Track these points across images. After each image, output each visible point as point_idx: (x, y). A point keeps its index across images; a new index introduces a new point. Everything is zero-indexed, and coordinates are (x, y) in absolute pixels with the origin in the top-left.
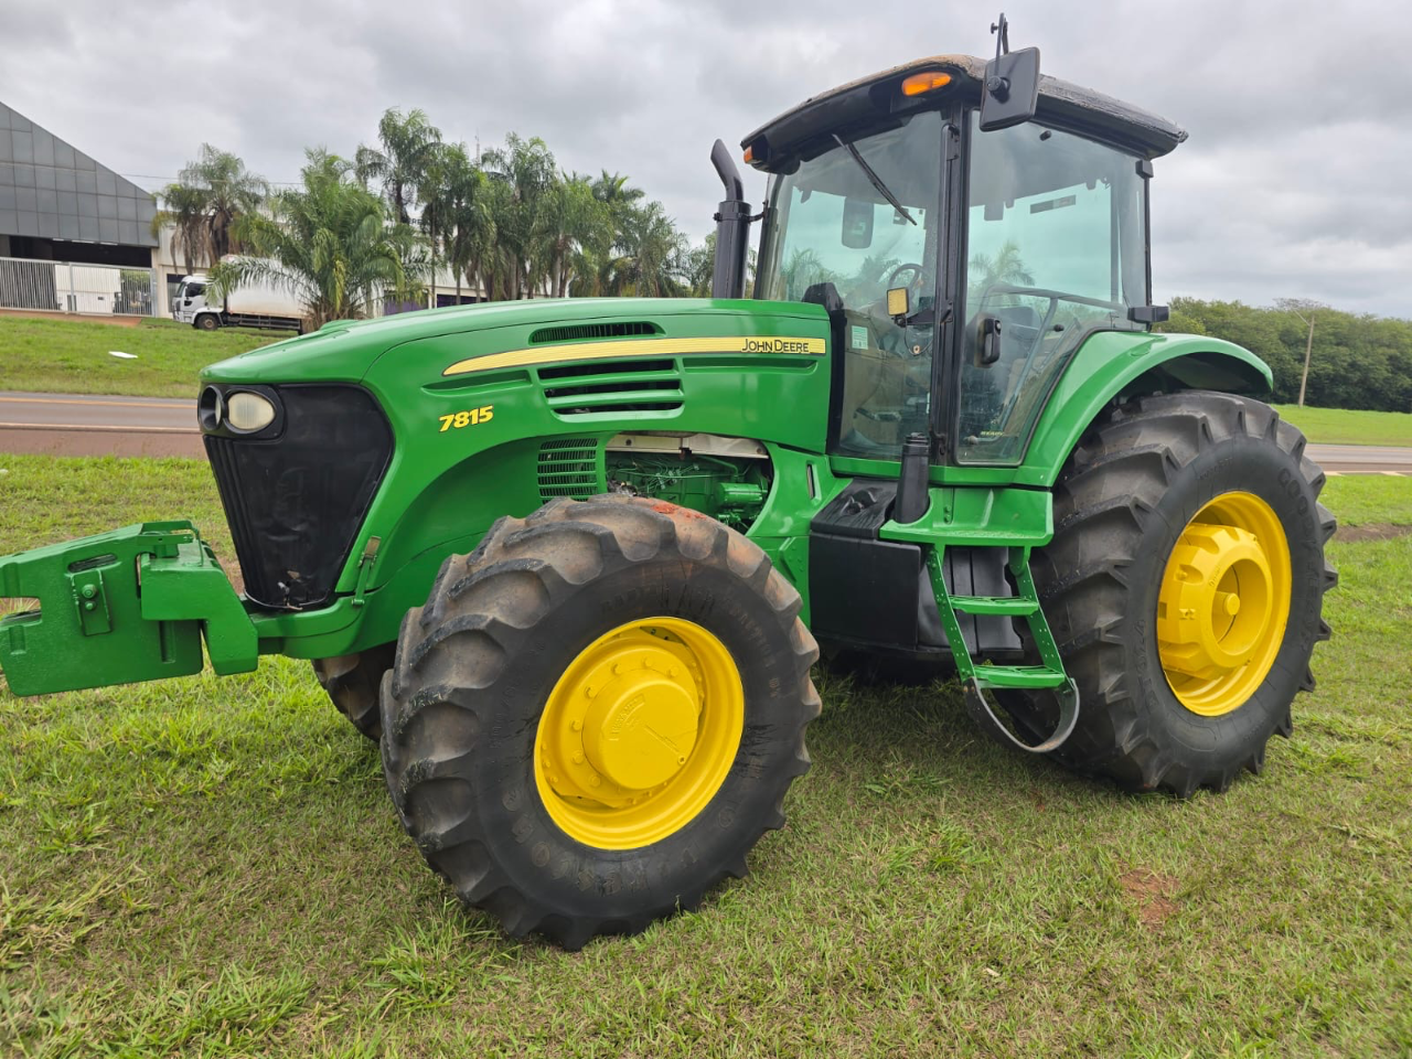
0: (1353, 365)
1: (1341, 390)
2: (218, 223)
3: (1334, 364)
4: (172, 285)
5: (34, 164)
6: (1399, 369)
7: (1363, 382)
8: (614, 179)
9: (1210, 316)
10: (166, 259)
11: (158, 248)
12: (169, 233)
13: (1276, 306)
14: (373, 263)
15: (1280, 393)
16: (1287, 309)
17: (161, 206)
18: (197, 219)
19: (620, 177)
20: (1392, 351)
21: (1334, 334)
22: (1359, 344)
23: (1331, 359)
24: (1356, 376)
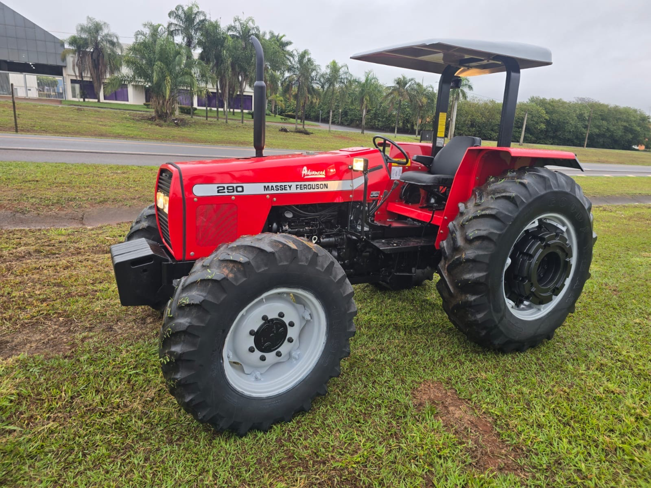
0: (608, 129)
1: (601, 140)
2: (95, 56)
3: (599, 130)
4: (73, 85)
5: (5, 25)
6: (627, 131)
7: (612, 136)
8: (278, 36)
9: (548, 106)
10: (70, 72)
11: (65, 67)
12: (71, 60)
13: (576, 101)
14: (183, 77)
15: (575, 141)
16: (580, 102)
17: (67, 46)
18: (85, 53)
19: (281, 35)
20: (625, 124)
21: (601, 115)
22: (611, 119)
23: (598, 127)
24: (608, 134)
